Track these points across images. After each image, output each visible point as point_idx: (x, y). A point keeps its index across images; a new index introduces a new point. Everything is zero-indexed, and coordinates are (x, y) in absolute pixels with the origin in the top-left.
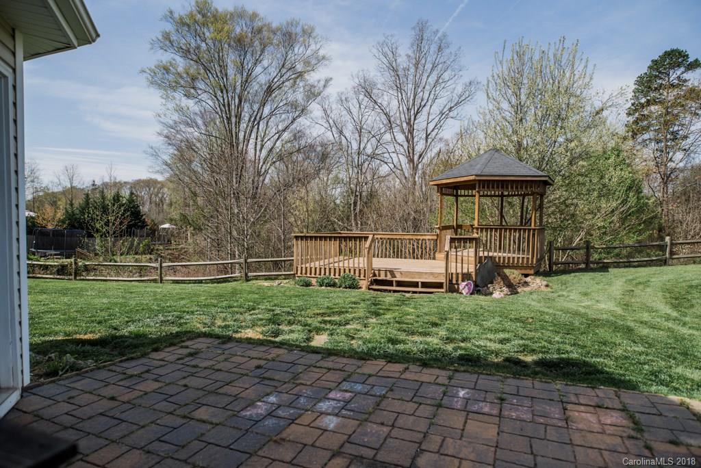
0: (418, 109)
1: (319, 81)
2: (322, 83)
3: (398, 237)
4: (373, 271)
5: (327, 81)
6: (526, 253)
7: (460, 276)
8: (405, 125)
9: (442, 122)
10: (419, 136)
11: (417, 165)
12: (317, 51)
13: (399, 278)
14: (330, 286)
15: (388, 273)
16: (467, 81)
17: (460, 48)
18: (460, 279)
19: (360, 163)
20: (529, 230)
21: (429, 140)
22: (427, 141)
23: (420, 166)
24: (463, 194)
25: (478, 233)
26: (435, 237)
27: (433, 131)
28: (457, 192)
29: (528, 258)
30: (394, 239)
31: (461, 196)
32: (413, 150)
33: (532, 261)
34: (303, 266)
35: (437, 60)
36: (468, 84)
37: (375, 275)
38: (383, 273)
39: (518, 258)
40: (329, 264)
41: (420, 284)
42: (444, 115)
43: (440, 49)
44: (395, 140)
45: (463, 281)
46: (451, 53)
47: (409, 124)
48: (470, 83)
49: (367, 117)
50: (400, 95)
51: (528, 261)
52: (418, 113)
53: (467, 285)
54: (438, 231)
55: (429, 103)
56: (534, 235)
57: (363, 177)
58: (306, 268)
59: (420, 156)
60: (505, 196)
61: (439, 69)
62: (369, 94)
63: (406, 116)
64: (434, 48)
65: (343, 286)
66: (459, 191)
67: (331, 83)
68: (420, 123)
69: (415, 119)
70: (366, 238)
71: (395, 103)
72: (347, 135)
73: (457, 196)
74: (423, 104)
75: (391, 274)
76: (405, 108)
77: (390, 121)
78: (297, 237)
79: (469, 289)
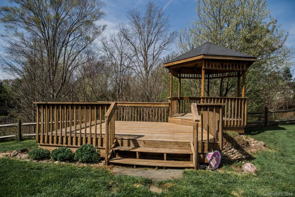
0: (149, 44)
1: (100, 27)
2: (102, 28)
3: (140, 106)
4: (115, 141)
5: (104, 27)
6: (239, 117)
7: (206, 145)
8: (143, 52)
9: (160, 51)
10: (150, 58)
11: (149, 71)
12: (98, 10)
13: (142, 149)
14: (64, 160)
15: (131, 142)
16: (172, 32)
17: (169, 16)
18: (206, 148)
19: (121, 70)
20: (242, 99)
21: (155, 59)
22: (153, 60)
23: (150, 72)
24: (183, 76)
25: (204, 102)
26: (168, 106)
27: (156, 55)
28: (180, 75)
29: (241, 121)
30: (137, 107)
31: (183, 78)
32: (147, 64)
33: (244, 124)
34: (46, 134)
35: (158, 21)
36: (172, 33)
37: (117, 145)
38: (125, 143)
39: (234, 121)
40: (76, 130)
41: (165, 156)
42: (161, 48)
43: (159, 16)
44: (138, 59)
45: (209, 150)
46: (164, 18)
47: (145, 51)
48: (173, 33)
49: (125, 48)
50: (140, 37)
51: (240, 124)
52: (149, 46)
53: (214, 155)
54: (170, 101)
55: (155, 42)
56: (244, 103)
57: (123, 77)
58: (48, 136)
59: (150, 67)
60: (211, 78)
61: (159, 26)
62: (125, 36)
63: (144, 47)
64: (157, 15)
65: (80, 160)
66: (181, 74)
67: (106, 28)
68: (150, 51)
69: (148, 49)
70: (108, 106)
71: (138, 41)
72: (115, 56)
73: (180, 78)
74: (152, 42)
75: (134, 144)
76: (143, 44)
77: (136, 50)
78: (39, 105)
79: (217, 160)
